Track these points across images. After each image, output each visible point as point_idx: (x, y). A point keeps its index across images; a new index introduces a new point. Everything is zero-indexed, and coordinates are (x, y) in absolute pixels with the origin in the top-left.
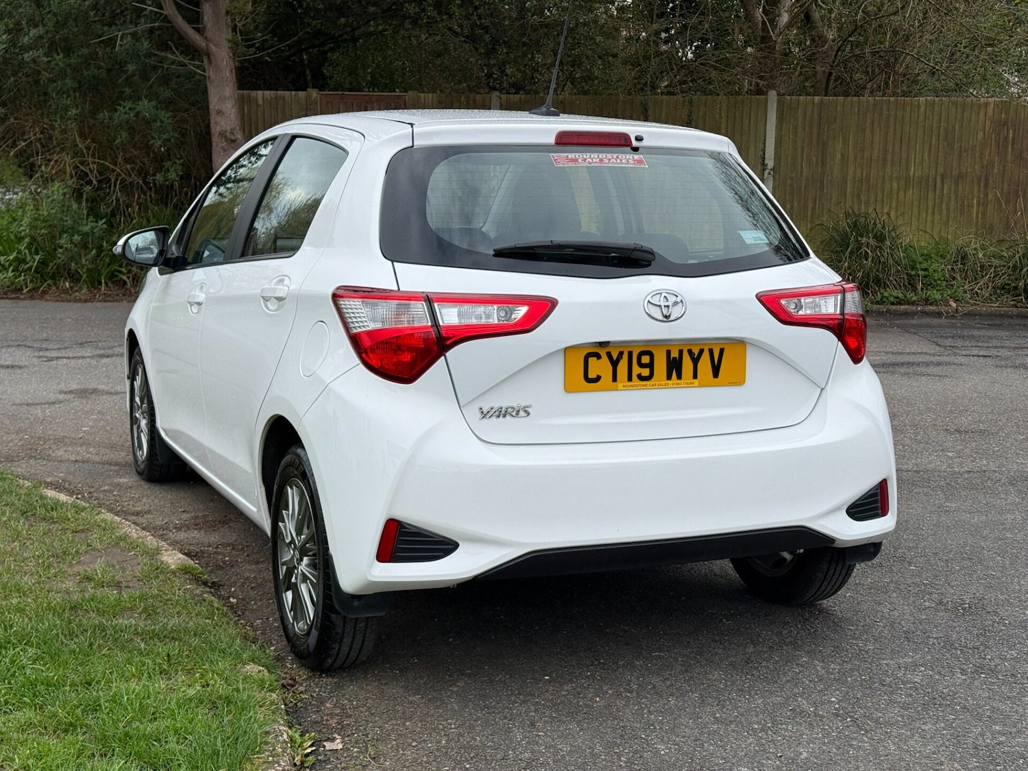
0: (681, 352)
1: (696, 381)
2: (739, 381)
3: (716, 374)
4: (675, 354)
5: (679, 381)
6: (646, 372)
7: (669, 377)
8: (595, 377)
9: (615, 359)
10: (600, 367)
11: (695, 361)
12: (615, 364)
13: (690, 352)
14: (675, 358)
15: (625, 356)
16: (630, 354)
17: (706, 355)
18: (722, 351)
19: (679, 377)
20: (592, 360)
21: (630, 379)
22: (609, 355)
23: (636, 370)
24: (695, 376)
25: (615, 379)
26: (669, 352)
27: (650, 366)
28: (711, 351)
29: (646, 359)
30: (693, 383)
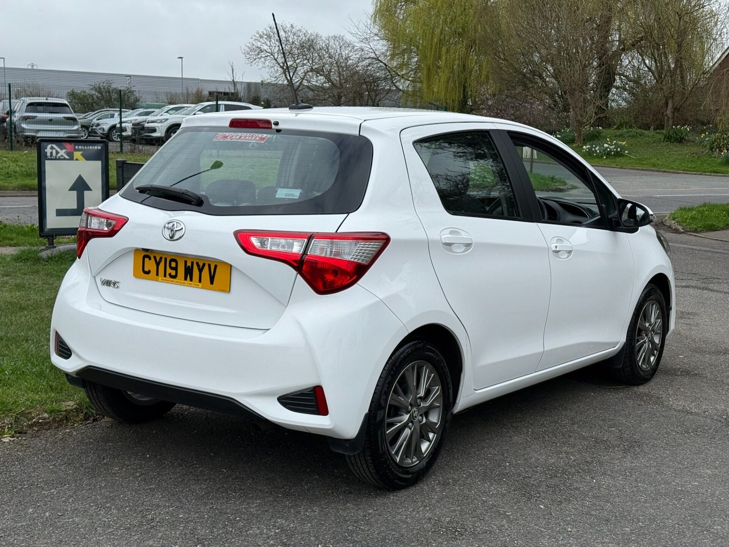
0: (192, 263)
1: (200, 284)
2: (227, 289)
3: (212, 283)
4: (189, 264)
5: (191, 282)
6: (173, 273)
7: (186, 279)
8: (148, 270)
9: (158, 261)
10: (150, 265)
11: (201, 270)
12: (158, 264)
13: (197, 264)
14: (189, 266)
15: (163, 260)
16: (166, 259)
17: (206, 267)
18: (216, 266)
19: (191, 280)
20: (147, 260)
21: (165, 276)
22: (155, 258)
23: (169, 271)
24: (200, 281)
25: (157, 274)
26: (186, 262)
27: (176, 269)
28: (209, 265)
29: (173, 264)
30: (198, 285)
